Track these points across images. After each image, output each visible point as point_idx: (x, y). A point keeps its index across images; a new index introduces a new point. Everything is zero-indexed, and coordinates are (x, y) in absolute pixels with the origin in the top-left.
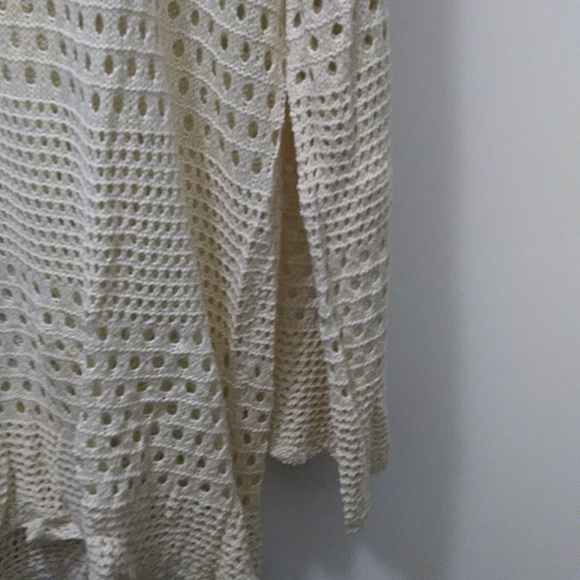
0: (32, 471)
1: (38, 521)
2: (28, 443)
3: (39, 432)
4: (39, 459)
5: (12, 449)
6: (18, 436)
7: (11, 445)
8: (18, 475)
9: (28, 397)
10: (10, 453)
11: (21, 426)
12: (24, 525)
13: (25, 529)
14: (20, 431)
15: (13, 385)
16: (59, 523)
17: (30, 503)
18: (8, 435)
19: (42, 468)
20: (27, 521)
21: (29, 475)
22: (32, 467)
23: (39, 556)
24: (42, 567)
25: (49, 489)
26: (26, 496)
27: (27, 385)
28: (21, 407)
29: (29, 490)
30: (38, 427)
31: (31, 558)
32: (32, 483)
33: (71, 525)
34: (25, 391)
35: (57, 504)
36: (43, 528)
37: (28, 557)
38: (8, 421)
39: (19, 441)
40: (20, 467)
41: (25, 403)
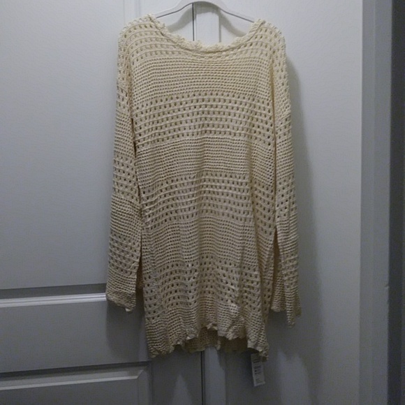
1: (210, 324)
6: (208, 300)
9: (212, 290)
17: (209, 319)
18: (206, 300)
20: (207, 325)
26: (208, 317)
34: (211, 288)
36: (211, 326)
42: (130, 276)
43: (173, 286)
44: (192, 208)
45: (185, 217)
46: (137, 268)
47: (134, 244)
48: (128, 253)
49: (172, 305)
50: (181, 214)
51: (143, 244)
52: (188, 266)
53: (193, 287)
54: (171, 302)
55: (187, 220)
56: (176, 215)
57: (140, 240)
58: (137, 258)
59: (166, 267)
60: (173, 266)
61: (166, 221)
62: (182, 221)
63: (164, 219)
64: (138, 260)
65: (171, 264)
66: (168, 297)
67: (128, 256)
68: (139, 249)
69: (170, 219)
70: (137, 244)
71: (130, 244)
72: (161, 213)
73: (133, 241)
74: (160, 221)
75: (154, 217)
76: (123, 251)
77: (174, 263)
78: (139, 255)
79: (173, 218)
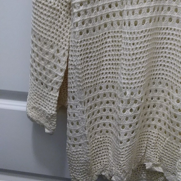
0: (153, 147)
1: (151, 164)
2: (154, 139)
3: (158, 136)
4: (156, 144)
5: (149, 139)
6: (152, 136)
7: (149, 138)
8: (148, 148)
9: (159, 124)
10: (148, 140)
11: (154, 133)
12: (145, 163)
13: (145, 165)
14: (153, 134)
15: (155, 120)
16: (157, 165)
17: (150, 157)
18: (149, 135)
19: (156, 147)
20: (146, 162)
21: (152, 148)
22: (153, 146)
23: (145, 174)
24: (145, 178)
25: (156, 154)
26: (149, 155)
27: (159, 121)
28: (155, 127)
29: (150, 153)
30: (159, 134)
31: (143, 174)
32: (152, 151)
33: (160, 167)
34: (158, 122)
35: (158, 160)
36: (152, 166)
37: (142, 173)
38: (150, 130)
39: (152, 137)
40: (150, 145)
41: (157, 126)
42: (51, 93)
43: (105, 110)
44: (144, 10)
45: (132, 23)
46: (60, 84)
47: (58, 51)
48: (49, 62)
49: (101, 132)
50: (126, 18)
51: (71, 53)
52: (125, 94)
53: (128, 122)
54: (99, 129)
55: (134, 29)
56: (120, 18)
57: (66, 48)
58: (61, 70)
59: (98, 87)
60: (107, 87)
61: (106, 25)
62: (126, 29)
63: (102, 22)
64: (62, 74)
65: (106, 84)
66: (97, 123)
67: (48, 67)
68: (65, 59)
69: (112, 25)
70: (62, 52)
71: (52, 51)
72: (99, 14)
73: (56, 48)
74: (97, 24)
75: (86, 17)
76: (43, 59)
77: (110, 84)
78: (65, 67)
79: (115, 23)
